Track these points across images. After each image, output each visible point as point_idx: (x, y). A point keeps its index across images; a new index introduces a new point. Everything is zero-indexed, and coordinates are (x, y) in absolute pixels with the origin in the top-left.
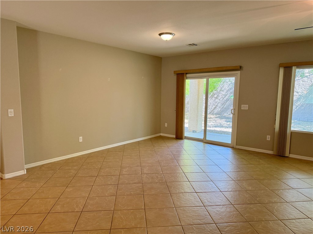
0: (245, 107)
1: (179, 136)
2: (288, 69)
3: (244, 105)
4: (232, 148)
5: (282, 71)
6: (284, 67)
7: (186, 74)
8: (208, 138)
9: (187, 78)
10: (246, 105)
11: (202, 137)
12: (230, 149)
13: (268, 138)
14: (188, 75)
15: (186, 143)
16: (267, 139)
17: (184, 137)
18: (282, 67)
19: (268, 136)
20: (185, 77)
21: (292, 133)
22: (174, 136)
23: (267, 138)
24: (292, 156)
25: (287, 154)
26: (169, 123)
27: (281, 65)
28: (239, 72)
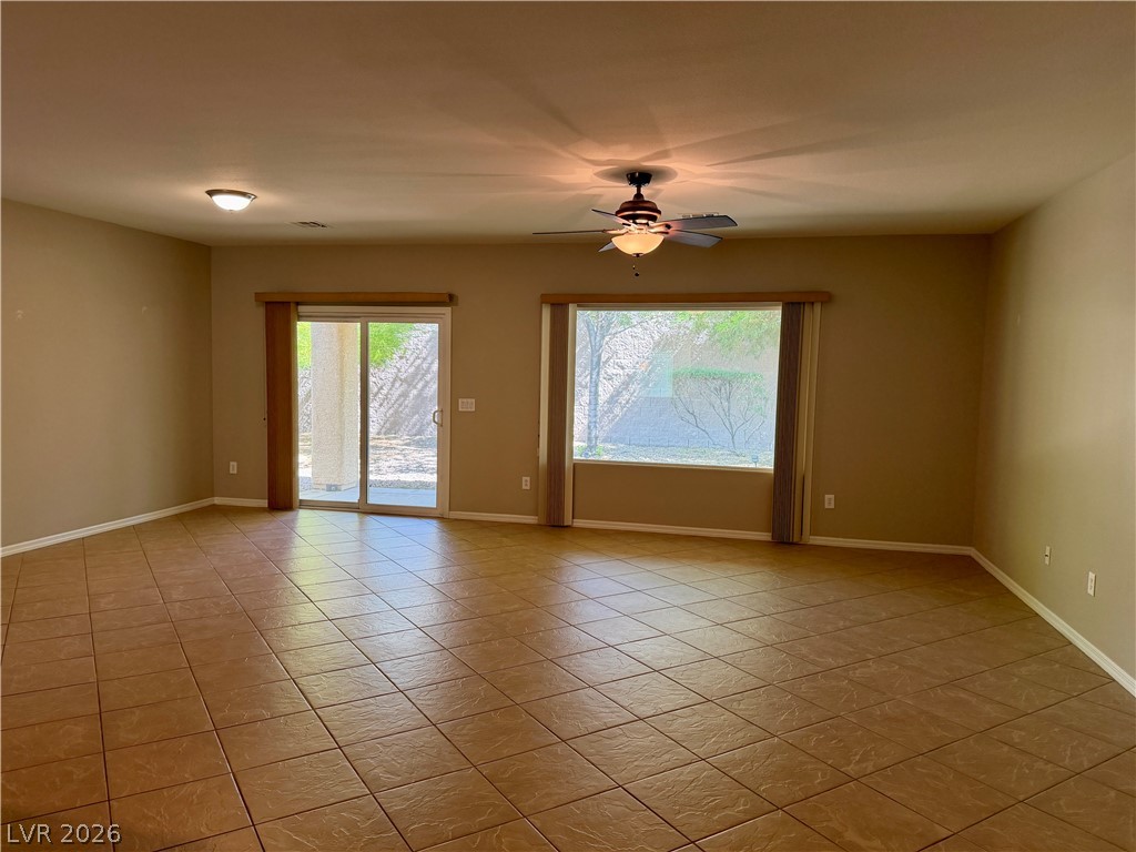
0: (467, 405)
1: (281, 497)
2: (560, 308)
3: (465, 400)
4: (441, 518)
5: (546, 314)
6: (552, 305)
7: (298, 304)
8: (371, 500)
9: (300, 318)
10: (469, 400)
11: (354, 497)
12: (434, 523)
13: (526, 482)
14: (302, 309)
15: (304, 518)
16: (524, 487)
17: (296, 504)
18: (546, 303)
19: (524, 478)
20: (293, 315)
21: (576, 466)
22: (264, 503)
23: (524, 483)
24: (579, 523)
25: (568, 521)
26: (245, 461)
27: (545, 299)
28: (447, 310)
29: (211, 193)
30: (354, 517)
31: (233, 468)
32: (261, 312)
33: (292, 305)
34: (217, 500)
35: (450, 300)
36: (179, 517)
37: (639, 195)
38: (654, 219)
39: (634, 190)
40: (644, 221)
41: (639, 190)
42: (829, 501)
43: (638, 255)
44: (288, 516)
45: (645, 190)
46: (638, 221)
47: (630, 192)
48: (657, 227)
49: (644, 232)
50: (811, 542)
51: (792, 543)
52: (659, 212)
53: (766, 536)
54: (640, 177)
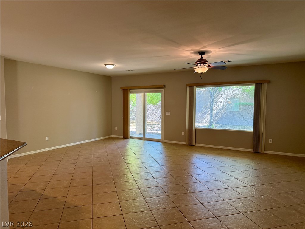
0: (168, 113)
1: (126, 136)
2: (191, 87)
3: (168, 112)
4: (162, 142)
5: (188, 89)
6: (190, 87)
7: (130, 89)
8: (146, 137)
9: (130, 93)
10: (169, 112)
11: (142, 136)
12: (160, 143)
13: (183, 133)
14: (131, 90)
15: (131, 140)
16: (183, 135)
17: (129, 137)
20: (129, 92)
21: (196, 129)
22: (122, 137)
24: (197, 145)
25: (194, 144)
26: (118, 127)
27: (188, 85)
28: (163, 89)
29: (106, 65)
30: (142, 141)
31: (116, 128)
32: (122, 91)
33: (128, 90)
34: (113, 136)
35: (164, 87)
36: (103, 140)
37: (202, 58)
38: (206, 63)
39: (200, 56)
40: (203, 64)
41: (202, 56)
42: (271, 141)
43: (202, 73)
44: (127, 140)
45: (203, 56)
46: (201, 64)
47: (199, 57)
48: (206, 65)
49: (203, 67)
50: (265, 153)
51: (259, 153)
52: (207, 62)
53: (251, 150)
54: (202, 53)
